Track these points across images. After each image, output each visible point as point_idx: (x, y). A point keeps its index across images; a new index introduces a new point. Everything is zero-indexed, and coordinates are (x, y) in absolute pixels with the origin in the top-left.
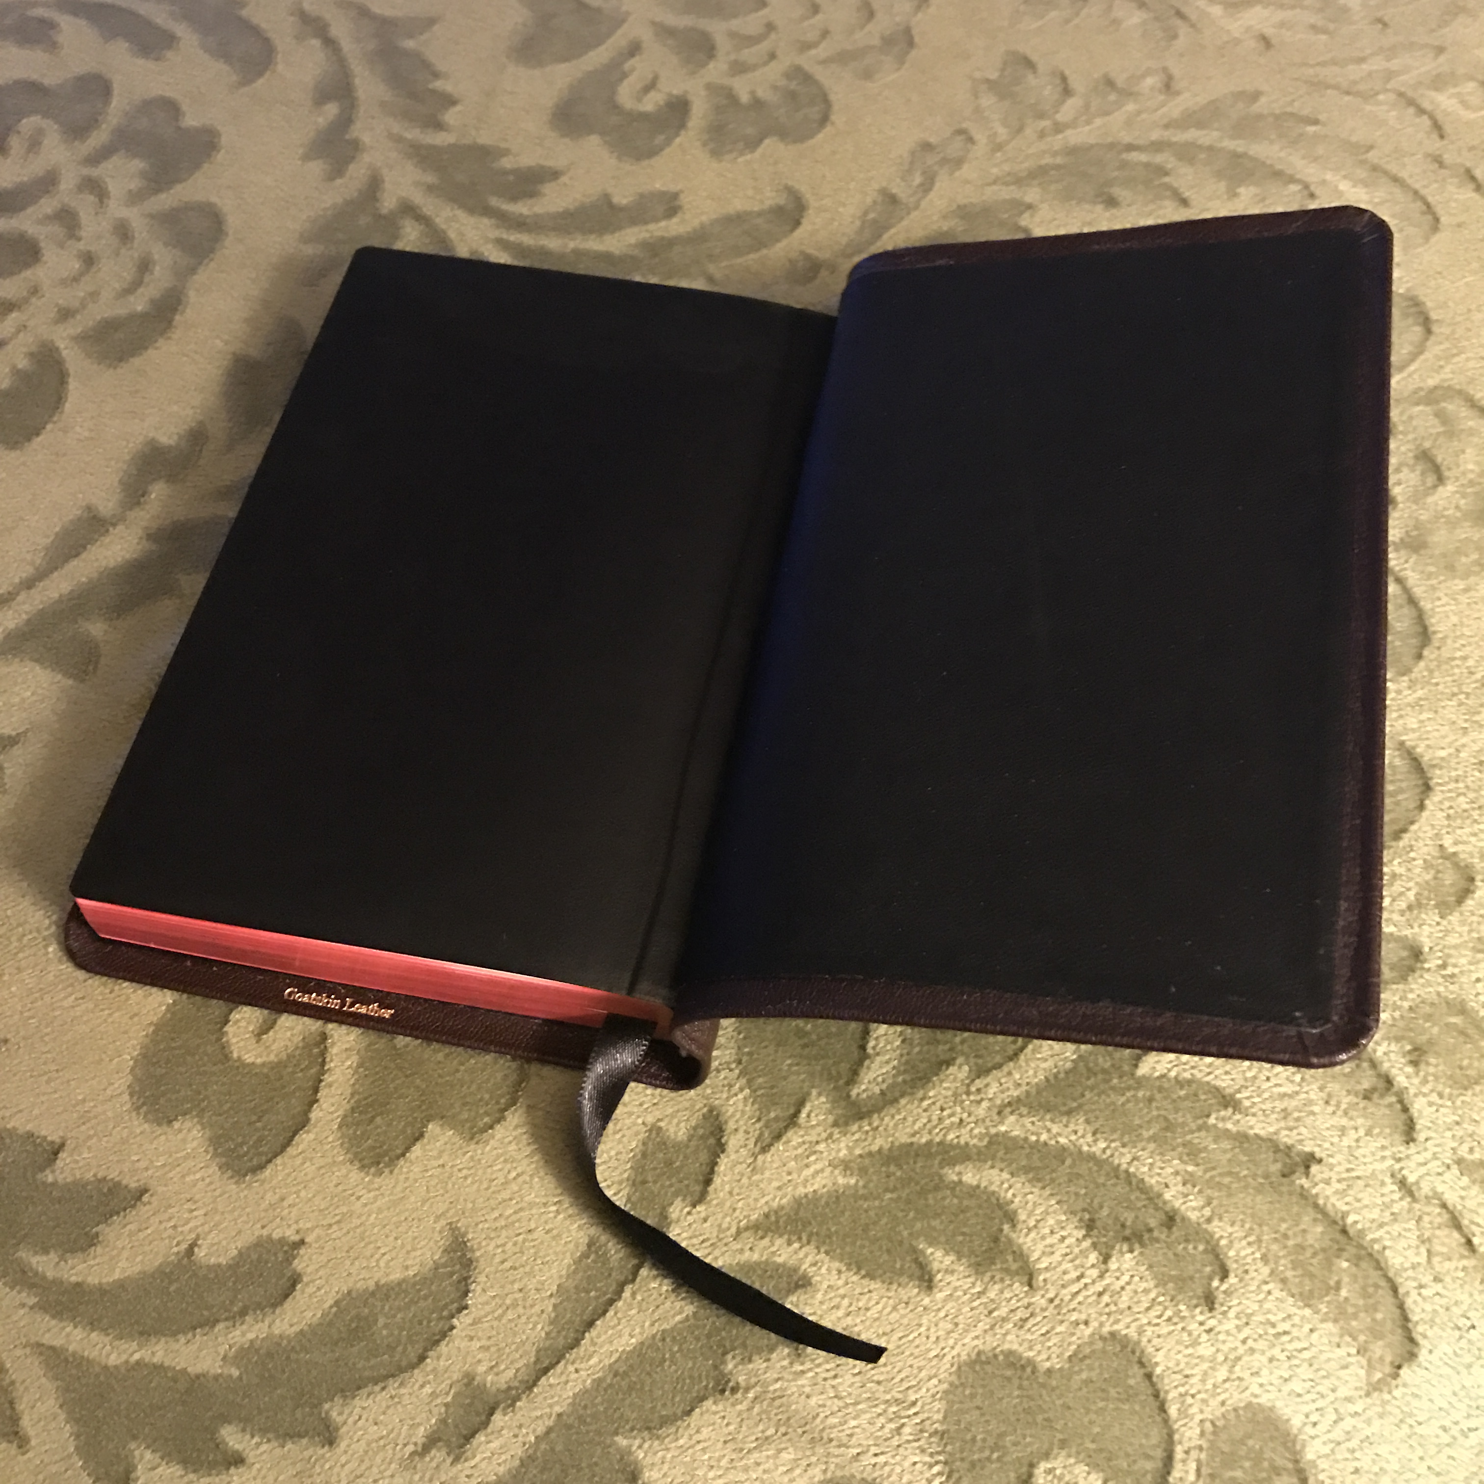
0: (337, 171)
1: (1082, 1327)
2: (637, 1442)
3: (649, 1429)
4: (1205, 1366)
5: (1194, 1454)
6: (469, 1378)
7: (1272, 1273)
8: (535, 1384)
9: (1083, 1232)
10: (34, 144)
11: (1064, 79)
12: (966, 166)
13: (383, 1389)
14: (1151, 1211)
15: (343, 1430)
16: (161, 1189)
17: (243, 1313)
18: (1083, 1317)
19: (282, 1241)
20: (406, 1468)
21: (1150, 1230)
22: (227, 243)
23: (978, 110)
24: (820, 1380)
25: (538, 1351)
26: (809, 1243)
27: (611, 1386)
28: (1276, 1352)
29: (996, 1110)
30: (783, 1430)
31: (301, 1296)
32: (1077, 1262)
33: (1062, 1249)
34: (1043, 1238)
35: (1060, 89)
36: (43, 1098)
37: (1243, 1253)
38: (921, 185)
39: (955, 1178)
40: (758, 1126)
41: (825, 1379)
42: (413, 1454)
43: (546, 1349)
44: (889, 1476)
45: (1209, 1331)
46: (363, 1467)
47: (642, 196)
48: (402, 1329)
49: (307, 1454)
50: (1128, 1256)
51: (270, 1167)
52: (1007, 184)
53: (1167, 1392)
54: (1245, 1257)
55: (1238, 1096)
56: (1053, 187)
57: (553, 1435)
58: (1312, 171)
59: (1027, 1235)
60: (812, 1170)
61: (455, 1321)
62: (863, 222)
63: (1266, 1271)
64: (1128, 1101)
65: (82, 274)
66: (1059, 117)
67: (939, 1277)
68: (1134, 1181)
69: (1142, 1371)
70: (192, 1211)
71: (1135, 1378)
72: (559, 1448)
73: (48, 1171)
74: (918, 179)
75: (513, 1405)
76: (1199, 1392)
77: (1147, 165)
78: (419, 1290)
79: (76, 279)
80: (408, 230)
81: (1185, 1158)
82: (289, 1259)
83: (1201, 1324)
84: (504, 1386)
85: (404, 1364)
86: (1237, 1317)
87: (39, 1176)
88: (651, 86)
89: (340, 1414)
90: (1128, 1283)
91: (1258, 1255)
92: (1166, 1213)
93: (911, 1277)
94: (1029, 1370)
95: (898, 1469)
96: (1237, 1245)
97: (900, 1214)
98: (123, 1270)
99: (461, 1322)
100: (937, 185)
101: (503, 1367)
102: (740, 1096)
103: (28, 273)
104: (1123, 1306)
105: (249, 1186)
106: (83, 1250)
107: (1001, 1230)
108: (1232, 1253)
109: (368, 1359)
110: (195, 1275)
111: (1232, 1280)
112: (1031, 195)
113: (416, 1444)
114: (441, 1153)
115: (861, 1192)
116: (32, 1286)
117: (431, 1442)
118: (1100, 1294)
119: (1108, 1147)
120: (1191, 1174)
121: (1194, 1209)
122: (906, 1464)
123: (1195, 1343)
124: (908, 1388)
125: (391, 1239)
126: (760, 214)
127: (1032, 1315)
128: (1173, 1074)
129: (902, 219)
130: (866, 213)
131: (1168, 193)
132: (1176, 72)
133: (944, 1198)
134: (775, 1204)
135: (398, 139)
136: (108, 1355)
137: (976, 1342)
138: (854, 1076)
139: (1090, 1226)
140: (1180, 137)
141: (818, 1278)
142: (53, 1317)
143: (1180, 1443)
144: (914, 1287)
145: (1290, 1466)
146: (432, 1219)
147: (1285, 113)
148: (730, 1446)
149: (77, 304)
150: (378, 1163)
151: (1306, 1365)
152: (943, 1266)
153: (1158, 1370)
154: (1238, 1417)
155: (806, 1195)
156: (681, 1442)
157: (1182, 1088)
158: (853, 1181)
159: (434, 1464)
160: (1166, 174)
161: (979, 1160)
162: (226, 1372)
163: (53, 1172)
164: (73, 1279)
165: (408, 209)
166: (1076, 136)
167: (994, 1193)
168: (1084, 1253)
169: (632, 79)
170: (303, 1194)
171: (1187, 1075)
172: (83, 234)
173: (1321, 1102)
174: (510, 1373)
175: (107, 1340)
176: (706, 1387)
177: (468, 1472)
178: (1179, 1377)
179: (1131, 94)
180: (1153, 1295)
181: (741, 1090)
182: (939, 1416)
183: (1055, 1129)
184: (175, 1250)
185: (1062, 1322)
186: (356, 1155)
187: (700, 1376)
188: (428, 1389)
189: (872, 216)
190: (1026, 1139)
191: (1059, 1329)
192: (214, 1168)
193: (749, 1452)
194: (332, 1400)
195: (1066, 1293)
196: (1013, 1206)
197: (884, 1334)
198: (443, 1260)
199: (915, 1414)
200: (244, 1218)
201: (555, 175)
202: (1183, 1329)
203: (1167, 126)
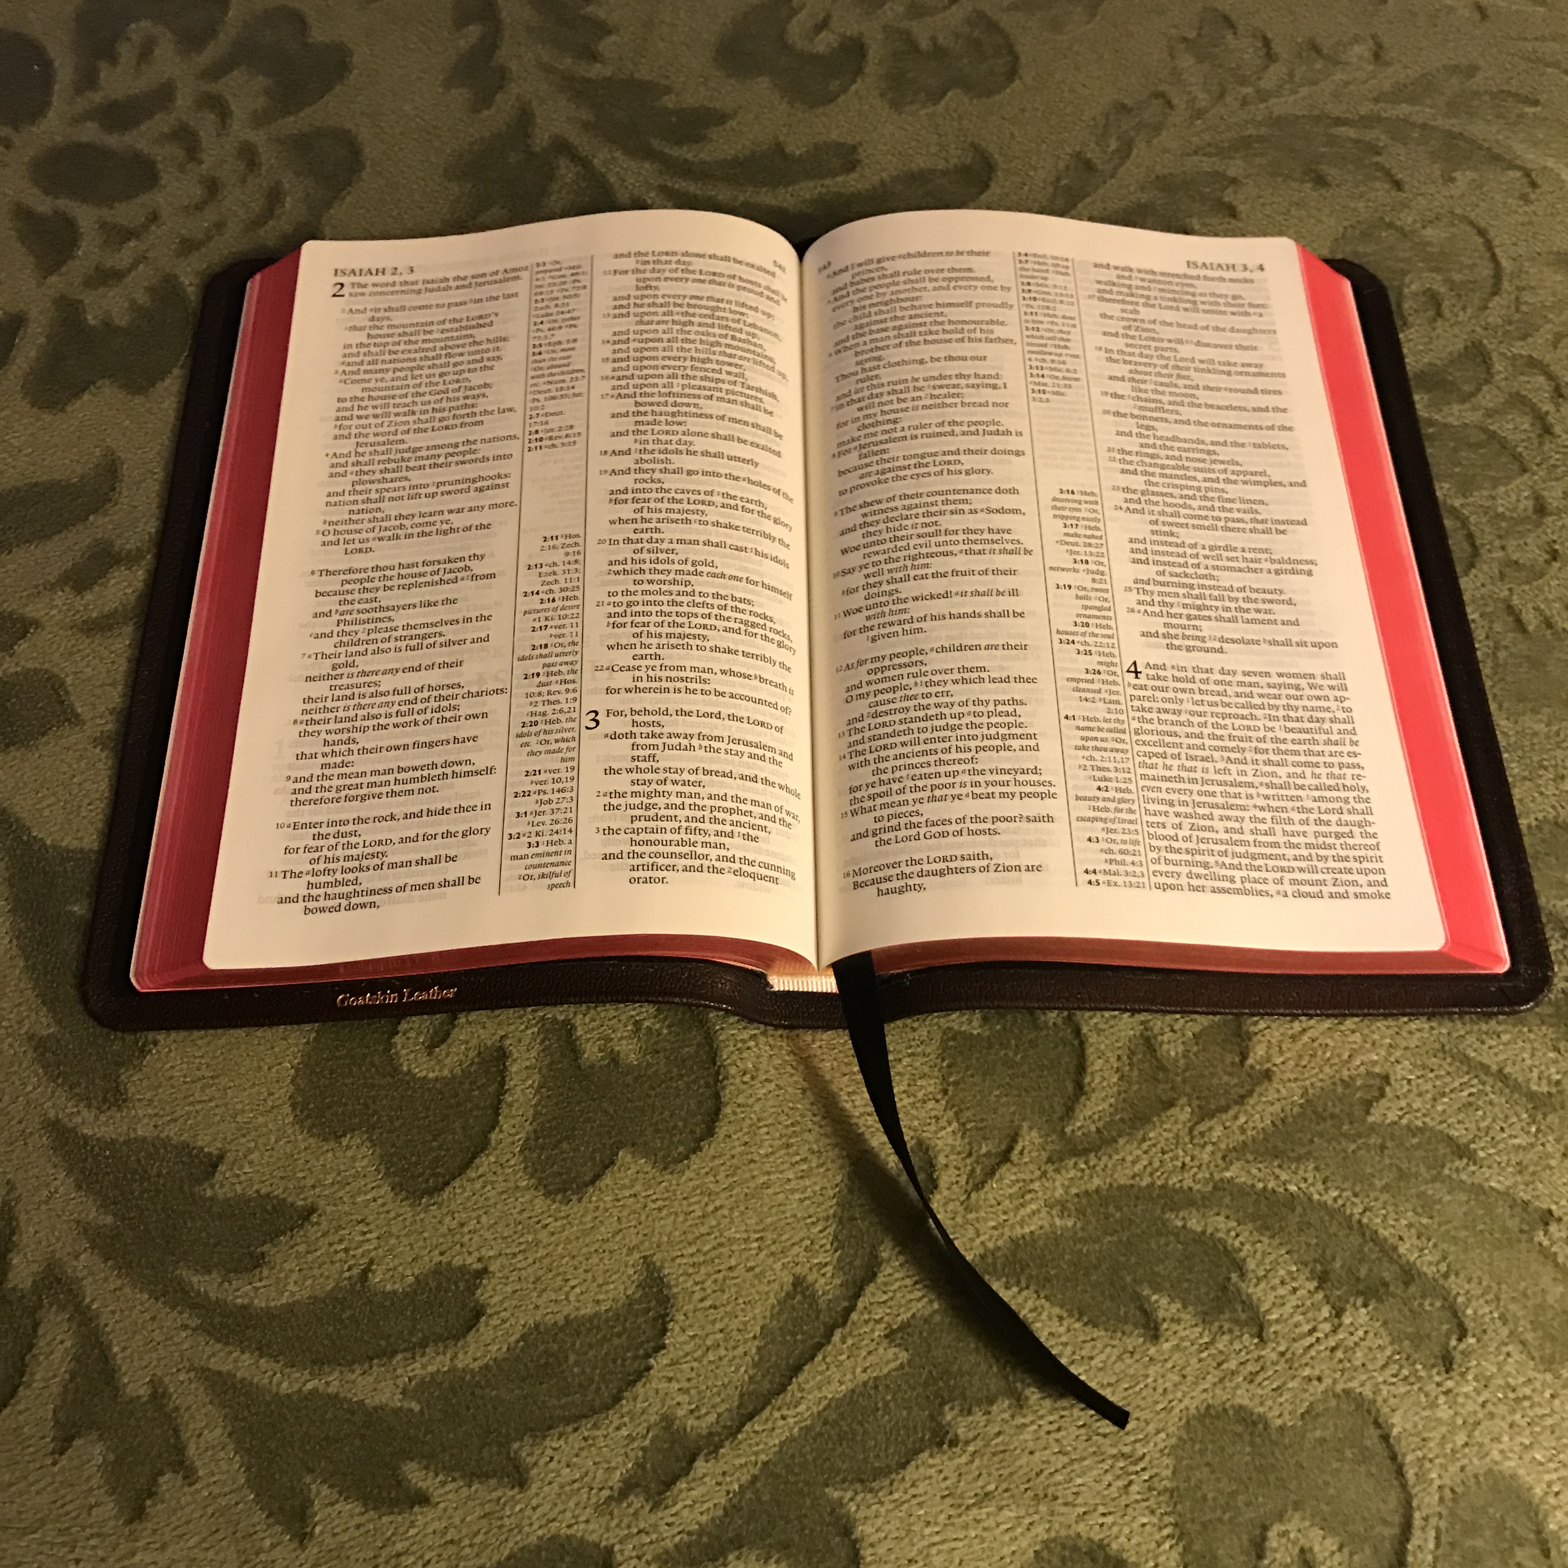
0: (483, 100)
1: (1315, 1383)
2: (849, 1495)
3: (862, 1481)
4: (1444, 1429)
5: (1433, 1521)
6: (667, 1421)
7: (1511, 1333)
8: (739, 1430)
9: (1315, 1284)
10: (145, 53)
11: (1267, 42)
12: (1164, 133)
13: (576, 1430)
14: (1386, 1264)
15: (534, 1472)
16: (329, 1209)
17: (423, 1345)
18: (1317, 1372)
19: (463, 1268)
20: (601, 1515)
21: (1386, 1285)
22: (364, 175)
23: (1175, 73)
24: (1042, 1433)
25: (742, 1395)
26: (1027, 1288)
27: (821, 1434)
28: (1518, 1417)
29: (1220, 1155)
30: (1004, 1486)
31: (485, 1330)
32: (1310, 1315)
33: (1293, 1301)
34: (1273, 1288)
35: (1262, 53)
36: (198, 1107)
37: (1480, 1313)
38: (1117, 150)
39: (1179, 1223)
40: (968, 1161)
41: (1049, 1433)
42: (610, 1498)
43: (750, 1394)
44: (1117, 1537)
45: (1446, 1393)
46: (556, 1510)
47: (816, 147)
48: (594, 1368)
49: (494, 1495)
50: (1363, 1311)
51: (448, 1190)
52: (1209, 155)
53: (1404, 1455)
54: (1483, 1316)
55: (1472, 1146)
56: (1258, 160)
57: (759, 1485)
58: (1531, 156)
59: (1256, 1285)
60: (1028, 1210)
61: (652, 1361)
62: (1056, 188)
63: (1505, 1332)
64: (1359, 1148)
65: (205, 202)
66: (1262, 84)
67: (1165, 1326)
68: (1368, 1233)
69: (1379, 1432)
70: (364, 1233)
71: (1371, 1438)
72: (766, 1498)
73: (206, 1185)
74: (1114, 145)
75: (716, 1451)
76: (1437, 1457)
77: (1357, 141)
78: (613, 1327)
79: (199, 208)
80: (563, 171)
81: (1420, 1210)
82: (471, 1289)
83: (1439, 1384)
84: (704, 1432)
85: (597, 1403)
86: (1476, 1379)
87: (197, 1189)
88: (823, 25)
89: (530, 1455)
90: (1362, 1339)
91: (1496, 1315)
92: (1401, 1267)
93: (1136, 1326)
94: (1261, 1426)
95: (1126, 1530)
96: (1474, 1303)
97: (1122, 1259)
98: (293, 1294)
99: (660, 1362)
100: (1135, 151)
101: (703, 1411)
102: (949, 1129)
103: (145, 198)
104: (1358, 1363)
105: (426, 1210)
106: (247, 1270)
107: (1229, 1279)
108: (1469, 1312)
109: (559, 1399)
110: (371, 1302)
111: (1472, 1340)
112: (1235, 168)
113: (611, 1488)
114: (634, 1181)
115: (1080, 1234)
116: (194, 1306)
117: (628, 1487)
118: (1333, 1350)
119: (1340, 1196)
120: (1426, 1227)
121: (1430, 1264)
122: (1135, 1525)
123: (1433, 1405)
124: (1136, 1441)
125: (581, 1270)
126: (944, 173)
127: (1262, 1369)
128: (1404, 1121)
129: (1098, 187)
130: (1058, 179)
131: (1378, 174)
132: (1386, 41)
133: (1167, 1245)
134: (990, 1245)
135: (549, 69)
136: (279, 1384)
137: (1204, 1395)
138: (1069, 1112)
139: (1322, 1279)
140: (1391, 111)
141: (1038, 1325)
142: (218, 1341)
143: (1419, 1508)
144: (1139, 1336)
145: (1532, 1536)
146: (625, 1251)
147: (1502, 91)
148: (949, 1501)
149: (201, 236)
150: (565, 1190)
151: (1548, 1432)
152: (1168, 1315)
153: (1395, 1431)
154: (1478, 1483)
155: (1023, 1237)
156: (896, 1496)
157: (1414, 1135)
158: (1070, 1224)
159: (631, 1510)
160: (1378, 154)
161: (1204, 1206)
162: (406, 1405)
163: (212, 1187)
164: (239, 1301)
165: (562, 147)
166: (1280, 106)
167: (1220, 1240)
168: (1316, 1307)
169: (802, 16)
170: (484, 1219)
171: (1419, 1123)
172: (204, 156)
173: (1558, 1155)
174: (712, 1418)
175: (277, 1367)
176: (922, 1439)
177: (670, 1520)
178: (1417, 1440)
179: (1338, 63)
180: (1388, 1352)
181: (950, 1123)
182: (1169, 1472)
183: (1284, 1176)
184: (347, 1274)
185: (1294, 1377)
186: (540, 1180)
187: (915, 1428)
188: (624, 1431)
189: (1064, 182)
190: (1253, 1186)
191: (1290, 1385)
192: (386, 1188)
193: (968, 1508)
194: (522, 1439)
195: (1299, 1347)
196: (1242, 1254)
197: (1109, 1385)
198: (637, 1296)
199: (1144, 1469)
200: (421, 1243)
201: (721, 118)
202: (1420, 1389)
203: (1376, 100)
